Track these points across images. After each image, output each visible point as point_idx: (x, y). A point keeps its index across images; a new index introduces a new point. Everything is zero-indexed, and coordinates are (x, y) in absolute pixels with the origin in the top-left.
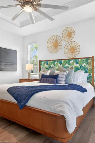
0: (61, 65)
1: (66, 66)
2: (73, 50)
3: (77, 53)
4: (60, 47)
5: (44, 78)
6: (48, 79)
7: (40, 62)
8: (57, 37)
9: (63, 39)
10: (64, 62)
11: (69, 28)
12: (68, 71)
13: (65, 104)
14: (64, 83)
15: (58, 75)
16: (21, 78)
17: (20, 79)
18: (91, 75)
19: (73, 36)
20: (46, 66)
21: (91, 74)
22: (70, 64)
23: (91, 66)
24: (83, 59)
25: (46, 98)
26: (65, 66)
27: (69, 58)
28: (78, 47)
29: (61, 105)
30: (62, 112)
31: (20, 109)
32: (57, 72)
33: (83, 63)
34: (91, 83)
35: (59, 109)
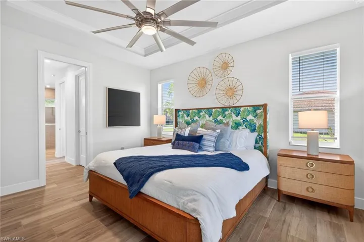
0: (210, 117)
1: (219, 120)
2: (231, 91)
3: (238, 98)
4: (209, 87)
5: (179, 141)
6: (185, 142)
7: (177, 111)
8: (205, 70)
9: (213, 74)
10: (215, 113)
11: (224, 55)
12: (220, 130)
13: (202, 198)
14: (212, 149)
15: (202, 136)
16: (148, 137)
17: (145, 139)
18: (261, 136)
19: (231, 68)
20: (186, 118)
21: (263, 135)
22: (225, 116)
23: (262, 120)
24: (248, 108)
25: (171, 182)
26: (217, 119)
27: (224, 106)
28: (240, 88)
29: (196, 198)
30: (195, 212)
31: (131, 197)
32: (201, 131)
33: (248, 115)
34: (261, 150)
35: (191, 205)
